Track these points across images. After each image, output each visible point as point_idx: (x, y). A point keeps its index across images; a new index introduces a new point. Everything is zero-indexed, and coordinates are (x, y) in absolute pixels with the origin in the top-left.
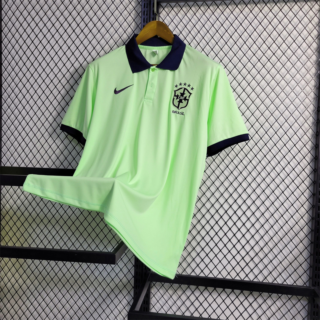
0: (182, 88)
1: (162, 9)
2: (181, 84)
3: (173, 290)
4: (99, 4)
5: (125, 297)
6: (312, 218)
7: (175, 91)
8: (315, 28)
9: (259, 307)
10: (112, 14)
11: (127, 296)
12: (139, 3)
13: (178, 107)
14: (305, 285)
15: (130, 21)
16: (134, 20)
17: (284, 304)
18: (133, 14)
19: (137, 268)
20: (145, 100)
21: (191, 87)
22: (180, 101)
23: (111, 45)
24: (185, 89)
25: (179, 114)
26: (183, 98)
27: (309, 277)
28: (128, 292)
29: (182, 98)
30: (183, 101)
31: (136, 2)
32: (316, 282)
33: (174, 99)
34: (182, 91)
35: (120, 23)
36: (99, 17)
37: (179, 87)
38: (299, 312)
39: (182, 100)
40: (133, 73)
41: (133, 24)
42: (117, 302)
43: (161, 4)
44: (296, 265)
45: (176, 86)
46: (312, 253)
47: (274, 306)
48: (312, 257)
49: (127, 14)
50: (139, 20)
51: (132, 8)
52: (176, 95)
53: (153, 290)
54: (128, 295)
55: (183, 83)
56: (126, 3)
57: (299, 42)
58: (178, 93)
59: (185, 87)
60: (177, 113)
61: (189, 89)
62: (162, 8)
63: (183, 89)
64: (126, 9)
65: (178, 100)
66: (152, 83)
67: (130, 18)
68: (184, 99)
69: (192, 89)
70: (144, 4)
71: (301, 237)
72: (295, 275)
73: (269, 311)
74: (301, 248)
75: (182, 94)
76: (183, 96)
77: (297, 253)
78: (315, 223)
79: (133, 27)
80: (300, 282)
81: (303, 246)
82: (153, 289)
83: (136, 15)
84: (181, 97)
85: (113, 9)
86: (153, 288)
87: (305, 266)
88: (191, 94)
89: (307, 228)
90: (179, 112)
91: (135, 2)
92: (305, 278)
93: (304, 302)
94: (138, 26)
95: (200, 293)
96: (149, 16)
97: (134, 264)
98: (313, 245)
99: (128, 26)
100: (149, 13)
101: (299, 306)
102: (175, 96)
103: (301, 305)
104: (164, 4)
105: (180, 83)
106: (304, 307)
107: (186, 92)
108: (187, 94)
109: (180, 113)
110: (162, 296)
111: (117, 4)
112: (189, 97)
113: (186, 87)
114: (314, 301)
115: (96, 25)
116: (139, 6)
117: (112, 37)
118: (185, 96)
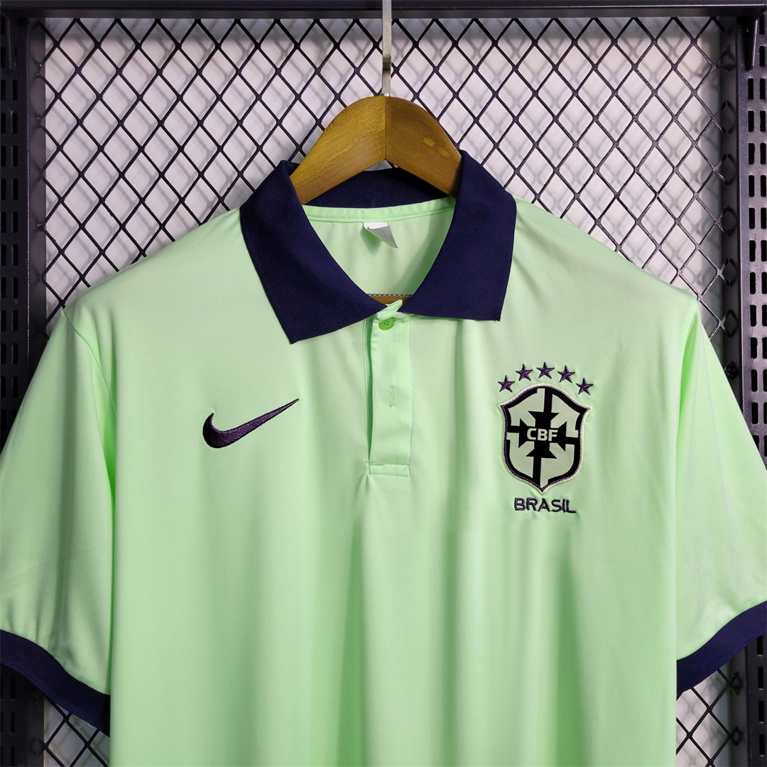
0: (534, 391)
2: (524, 373)
7: (506, 409)
13: (535, 480)
20: (374, 468)
21: (576, 379)
22: (541, 451)
24: (550, 392)
25: (547, 508)
26: (551, 436)
29: (543, 435)
30: (554, 448)
33: (507, 444)
34: (537, 403)
37: (521, 386)
39: (547, 443)
40: (292, 341)
45: (506, 385)
52: (513, 424)
55: (534, 365)
58: (522, 414)
59: (545, 381)
60: (537, 507)
61: (570, 389)
63: (541, 392)
65: (529, 446)
66: (392, 387)
68: (554, 440)
69: (584, 387)
75: (544, 418)
76: (548, 427)
84: (540, 434)
88: (582, 411)
90: (544, 501)
102: (509, 428)
105: (520, 369)
107: (557, 404)
108: (563, 415)
109: (551, 507)
112: (578, 426)
113: (554, 382)
118: (556, 423)
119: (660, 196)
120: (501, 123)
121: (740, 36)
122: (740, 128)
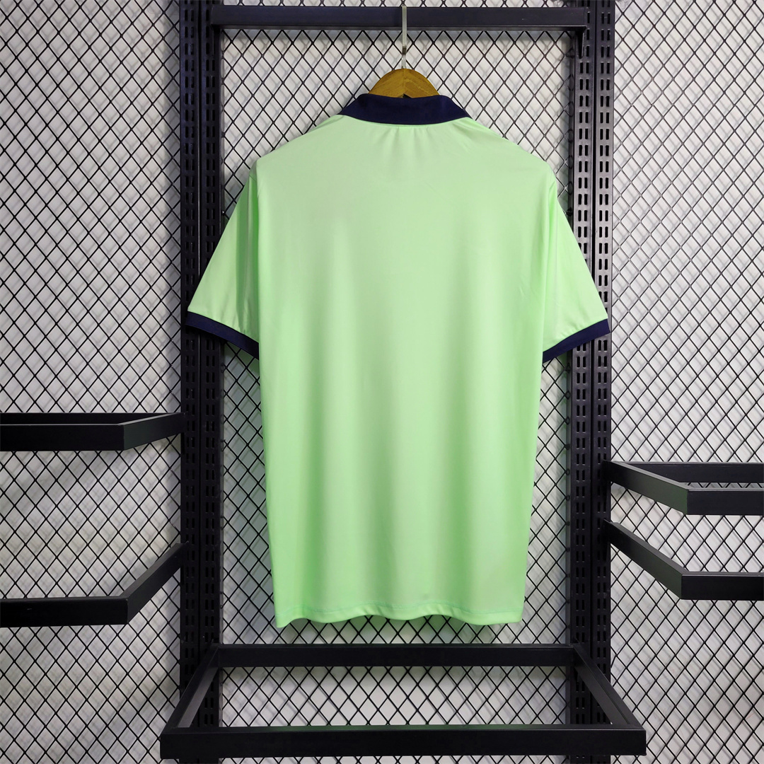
1: (229, 42)
3: (273, 685)
4: (78, 23)
5: (158, 713)
6: (566, 498)
8: (555, 95)
9: (465, 702)
10: (111, 48)
11: (165, 711)
12: (174, 26)
14: (557, 642)
15: (155, 67)
16: (163, 64)
17: (517, 689)
18: (161, 50)
19: (187, 640)
23: (110, 120)
27: (565, 626)
28: (166, 700)
31: (167, 24)
32: (578, 634)
35: (131, 69)
36: (79, 54)
38: (547, 704)
41: (162, 72)
42: (139, 727)
43: (226, 30)
44: (538, 601)
46: (569, 572)
47: (497, 697)
48: (569, 579)
49: (147, 50)
50: (175, 65)
51: (159, 38)
53: (228, 689)
54: (167, 708)
56: (143, 25)
57: (524, 125)
62: (227, 41)
64: (142, 37)
67: (153, 59)
70: (186, 28)
71: (546, 539)
72: (536, 623)
73: (486, 708)
74: (548, 564)
77: (539, 576)
78: (572, 507)
79: (162, 81)
80: (548, 637)
81: (550, 560)
82: (226, 689)
83: (167, 52)
85: (111, 36)
86: (227, 684)
87: (556, 601)
89: (557, 519)
91: (164, 24)
92: (557, 627)
93: (557, 680)
94: (173, 78)
95: (336, 684)
96: (197, 56)
97: (179, 632)
98: (569, 553)
99: (150, 77)
100: (197, 49)
101: (547, 690)
103: (552, 689)
104: (232, 32)
106: (557, 691)
110: (249, 701)
111: (122, 26)
114: (576, 674)
115: (71, 73)
116: (173, 32)
117: (111, 102)
119: (536, 122)
120: (457, 84)
121: (577, 41)
122: (576, 88)
